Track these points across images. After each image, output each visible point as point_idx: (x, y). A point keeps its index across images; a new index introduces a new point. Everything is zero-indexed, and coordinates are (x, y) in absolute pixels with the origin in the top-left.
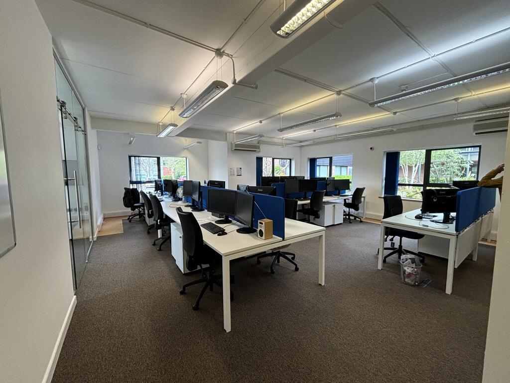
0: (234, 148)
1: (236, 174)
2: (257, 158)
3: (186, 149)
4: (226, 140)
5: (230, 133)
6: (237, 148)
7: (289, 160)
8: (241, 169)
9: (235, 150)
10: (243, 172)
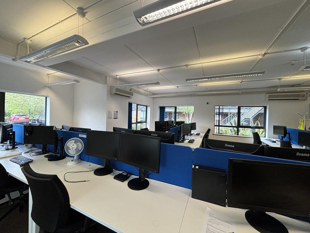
0: (114, 92)
1: (113, 117)
2: (129, 103)
3: (48, 87)
4: (106, 83)
5: (110, 77)
6: (117, 93)
7: (145, 107)
8: (117, 112)
9: (115, 94)
10: (119, 115)
